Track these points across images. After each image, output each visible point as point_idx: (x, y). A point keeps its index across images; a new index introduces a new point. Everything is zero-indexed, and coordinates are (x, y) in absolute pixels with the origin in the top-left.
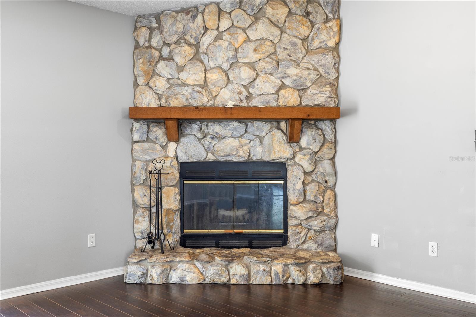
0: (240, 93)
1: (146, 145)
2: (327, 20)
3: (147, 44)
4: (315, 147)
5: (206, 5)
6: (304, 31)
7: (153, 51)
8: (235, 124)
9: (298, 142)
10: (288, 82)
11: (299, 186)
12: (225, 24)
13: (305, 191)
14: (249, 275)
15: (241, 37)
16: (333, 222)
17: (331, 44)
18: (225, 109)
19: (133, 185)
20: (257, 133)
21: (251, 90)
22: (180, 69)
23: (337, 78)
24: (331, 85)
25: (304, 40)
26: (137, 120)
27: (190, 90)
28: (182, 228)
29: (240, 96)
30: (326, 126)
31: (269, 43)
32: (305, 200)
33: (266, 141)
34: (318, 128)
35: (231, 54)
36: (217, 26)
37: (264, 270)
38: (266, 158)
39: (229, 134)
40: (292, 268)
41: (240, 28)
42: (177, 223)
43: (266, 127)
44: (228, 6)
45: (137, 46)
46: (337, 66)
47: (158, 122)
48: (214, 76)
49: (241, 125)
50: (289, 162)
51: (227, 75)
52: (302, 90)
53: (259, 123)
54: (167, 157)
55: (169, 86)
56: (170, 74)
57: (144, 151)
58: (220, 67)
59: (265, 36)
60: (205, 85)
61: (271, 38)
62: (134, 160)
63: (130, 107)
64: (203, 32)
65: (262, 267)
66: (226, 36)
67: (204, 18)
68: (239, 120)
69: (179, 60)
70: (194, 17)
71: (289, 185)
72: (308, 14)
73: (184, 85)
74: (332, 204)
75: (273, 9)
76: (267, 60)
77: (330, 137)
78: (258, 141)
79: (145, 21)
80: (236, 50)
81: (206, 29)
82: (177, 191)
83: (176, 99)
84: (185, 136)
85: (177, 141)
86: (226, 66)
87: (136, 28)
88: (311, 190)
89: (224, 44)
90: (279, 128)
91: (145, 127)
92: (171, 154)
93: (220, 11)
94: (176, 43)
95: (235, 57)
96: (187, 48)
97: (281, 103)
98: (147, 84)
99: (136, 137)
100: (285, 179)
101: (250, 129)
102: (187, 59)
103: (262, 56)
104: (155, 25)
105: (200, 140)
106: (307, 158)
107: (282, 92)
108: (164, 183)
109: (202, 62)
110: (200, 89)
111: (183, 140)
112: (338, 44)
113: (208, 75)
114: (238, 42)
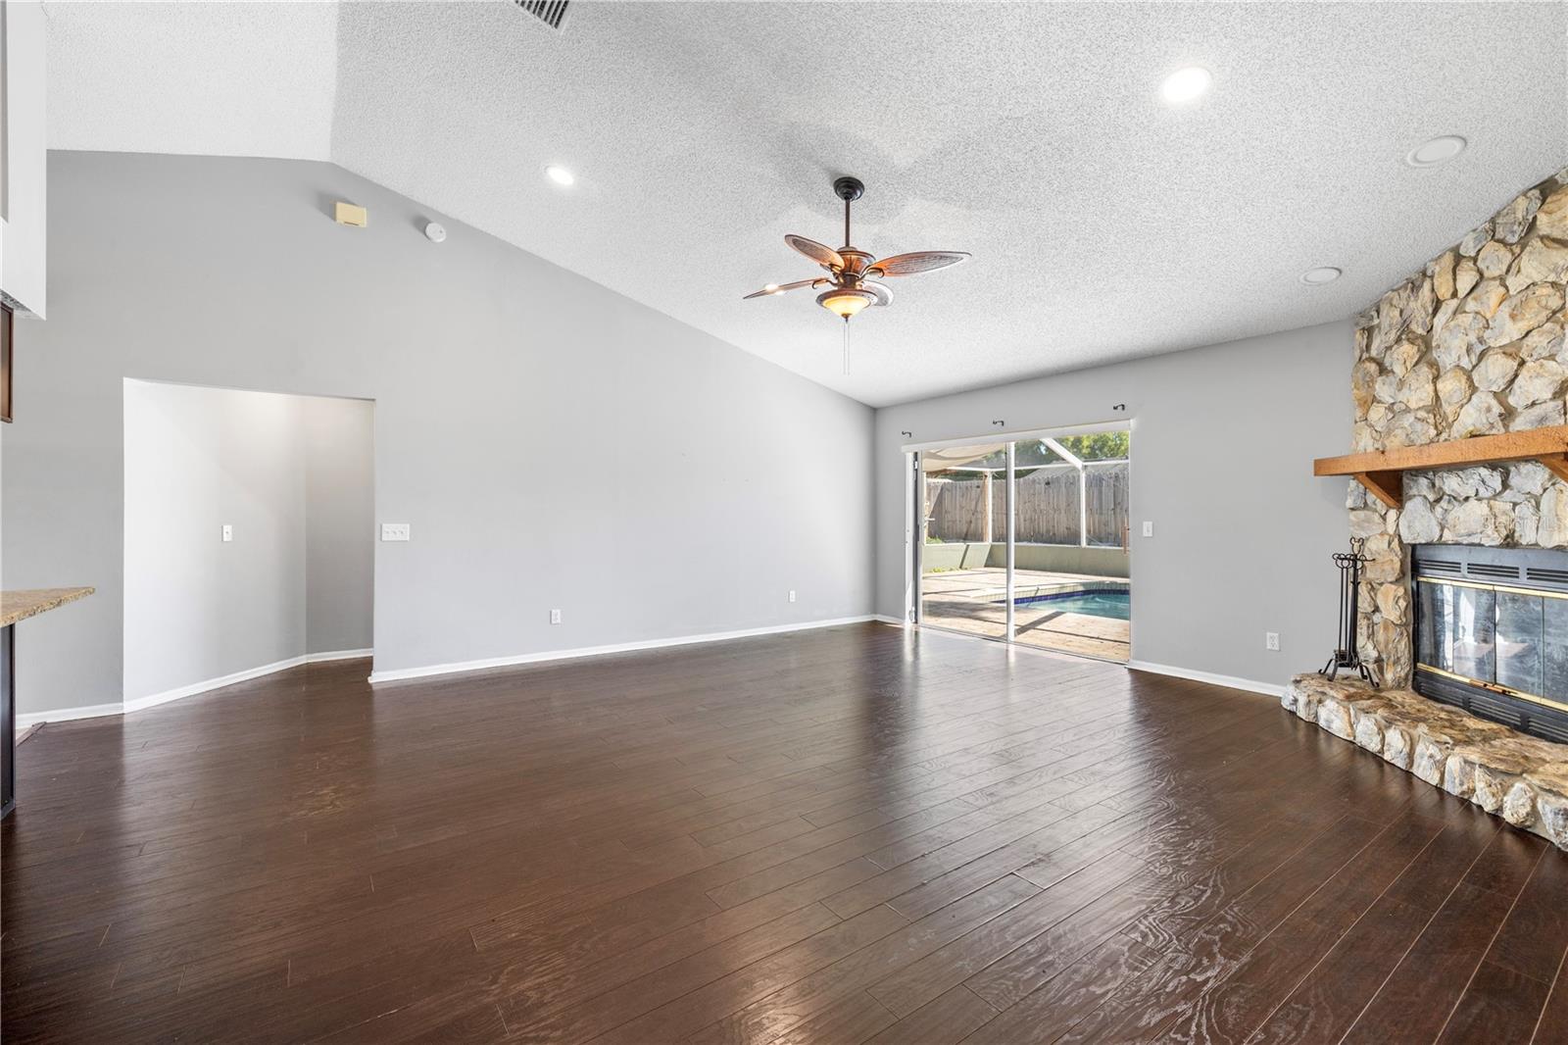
0: (1489, 410)
1: (1361, 514)
3: (1365, 355)
5: (1437, 260)
7: (1368, 364)
8: (1484, 472)
14: (1411, 756)
15: (1497, 295)
20: (1528, 486)
21: (1512, 401)
22: (1402, 385)
27: (1412, 419)
28: (1416, 659)
29: (1488, 415)
31: (1548, 290)
33: (1545, 505)
35: (1472, 338)
36: (1452, 290)
37: (1431, 756)
38: (1545, 543)
39: (1472, 493)
40: (1478, 772)
41: (1494, 279)
43: (1543, 474)
44: (1471, 244)
45: (1355, 363)
47: (1354, 476)
48: (1449, 386)
49: (1495, 473)
51: (1470, 379)
53: (1531, 467)
54: (1384, 534)
55: (1390, 415)
56: (1391, 396)
57: (1359, 525)
58: (1459, 367)
59: (1537, 278)
60: (1436, 405)
61: (1552, 278)
63: (1316, 461)
64: (1430, 310)
65: (1433, 750)
66: (1470, 303)
67: (1433, 285)
68: (1489, 465)
69: (1399, 370)
70: (1418, 289)
75: (1550, 213)
76: (1549, 325)
78: (1529, 504)
79: (1363, 321)
80: (1486, 325)
81: (1437, 304)
82: (1401, 591)
83: (1395, 436)
84: (1410, 498)
85: (1399, 507)
89: (1465, 320)
91: (1362, 488)
92: (1391, 528)
94: (1400, 341)
95: (1481, 340)
96: (1410, 345)
98: (1366, 419)
99: (1349, 503)
101: (1514, 480)
102: (1408, 364)
103: (1533, 323)
104: (1375, 321)
105: (1432, 505)
108: (1380, 577)
109: (1433, 365)
110: (1424, 415)
111: (1409, 505)
113: (1440, 386)
114: (1489, 307)
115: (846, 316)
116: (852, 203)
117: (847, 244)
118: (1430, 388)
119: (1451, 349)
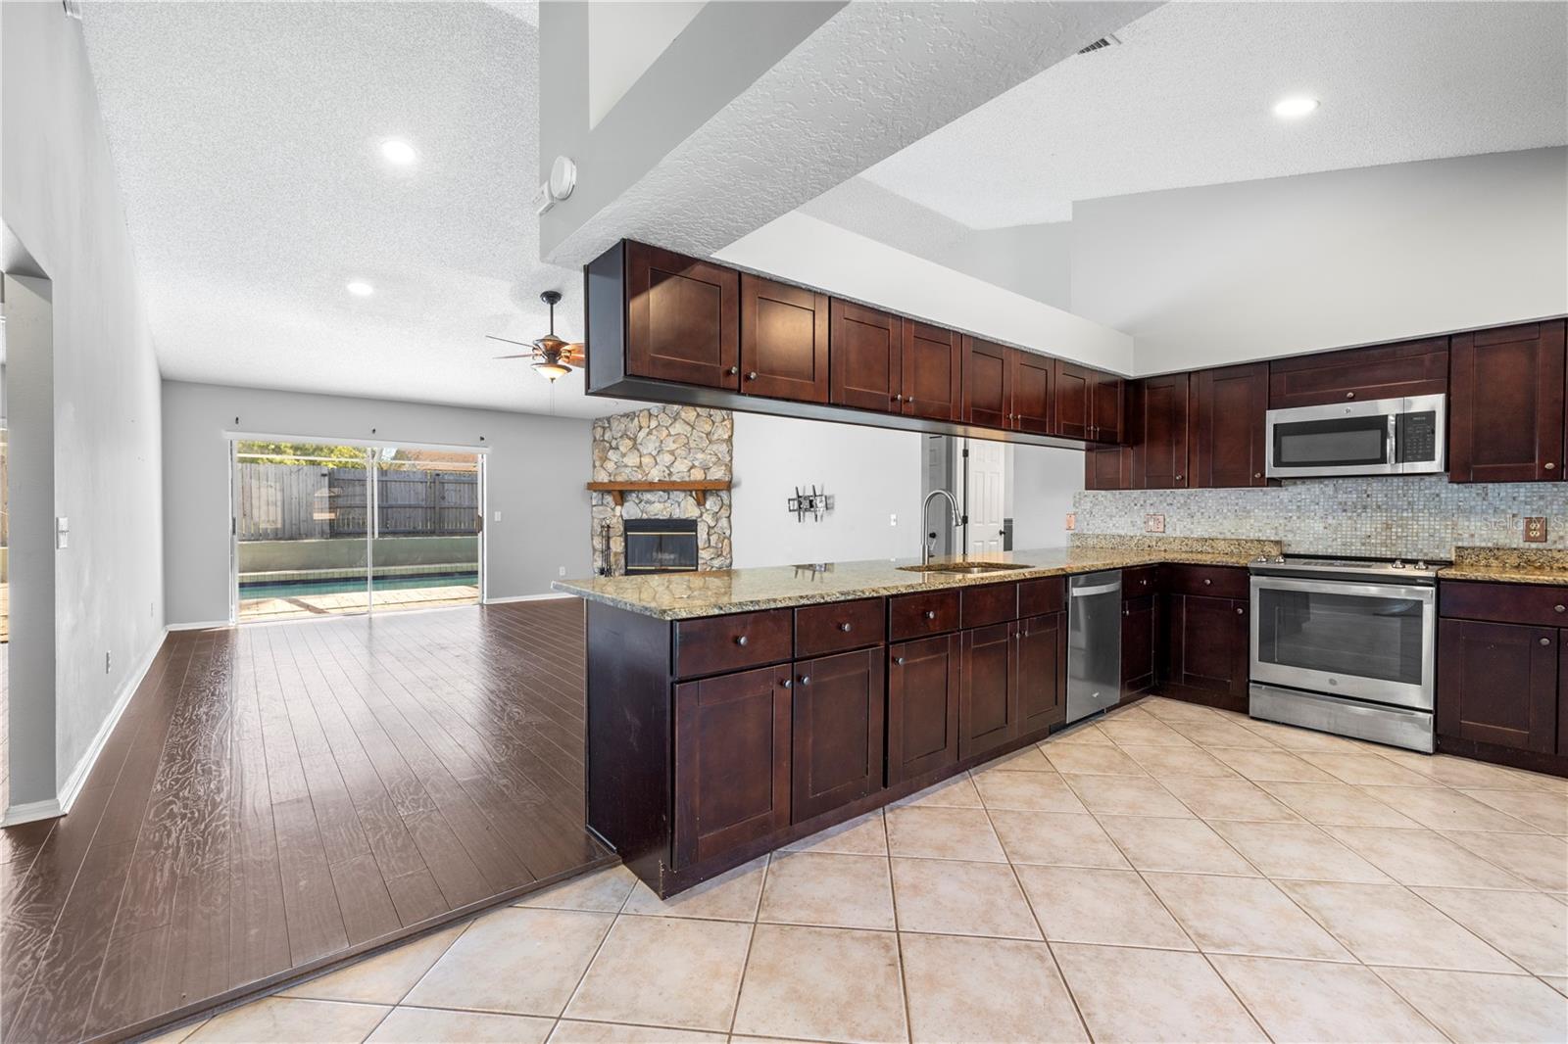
0: (664, 472)
1: (601, 508)
2: (724, 420)
3: (601, 438)
4: (716, 509)
5: (641, 411)
6: (708, 428)
7: (606, 443)
8: (661, 493)
9: (704, 505)
10: (696, 463)
11: (705, 536)
12: (654, 424)
13: (709, 540)
15: (665, 432)
16: (728, 561)
17: (726, 437)
18: (651, 483)
19: (592, 535)
20: (677, 499)
21: (672, 470)
22: (624, 455)
23: (731, 460)
24: (726, 465)
25: (708, 434)
26: (595, 491)
27: (630, 469)
28: (626, 566)
30: (724, 494)
31: (684, 437)
32: (709, 546)
33: (682, 505)
34: (718, 496)
35: (657, 444)
36: (648, 425)
38: (683, 517)
39: (657, 500)
41: (664, 426)
42: (623, 561)
43: (682, 495)
44: (656, 411)
45: (595, 440)
46: (730, 453)
47: (609, 492)
48: (646, 460)
49: (665, 494)
50: (699, 520)
51: (655, 459)
52: (706, 469)
53: (678, 493)
54: (614, 516)
55: (616, 467)
56: (617, 459)
57: (600, 512)
58: (650, 454)
59: (681, 432)
60: (640, 466)
61: (685, 433)
62: (593, 518)
63: (590, 482)
64: (638, 430)
66: (654, 432)
67: (639, 420)
68: (664, 491)
69: (622, 449)
70: (632, 420)
71: (699, 535)
72: (711, 416)
73: (626, 466)
74: (728, 549)
76: (683, 448)
77: (726, 502)
78: (677, 505)
79: (600, 423)
80: (661, 441)
81: (641, 428)
82: (622, 539)
83: (621, 476)
84: (627, 501)
85: (622, 505)
86: (654, 453)
87: (594, 428)
88: (714, 539)
89: (653, 438)
90: (691, 495)
91: (600, 496)
92: (618, 514)
93: (650, 415)
94: (621, 437)
95: (660, 446)
96: (627, 441)
97: (692, 478)
98: (602, 466)
99: (594, 503)
100: (696, 532)
101: (671, 496)
102: (628, 449)
103: (679, 446)
104: (607, 425)
105: (637, 504)
106: (710, 516)
107: (692, 471)
108: (611, 534)
109: (638, 450)
110: (635, 469)
111: (626, 504)
112: (731, 437)
113: (642, 459)
114: (662, 436)
115: (552, 379)
116: (554, 306)
117: (552, 334)
118: (638, 460)
119: (650, 447)
